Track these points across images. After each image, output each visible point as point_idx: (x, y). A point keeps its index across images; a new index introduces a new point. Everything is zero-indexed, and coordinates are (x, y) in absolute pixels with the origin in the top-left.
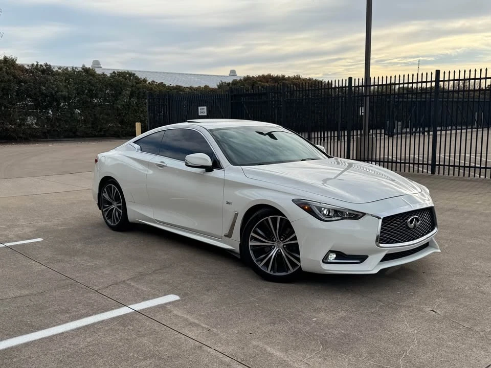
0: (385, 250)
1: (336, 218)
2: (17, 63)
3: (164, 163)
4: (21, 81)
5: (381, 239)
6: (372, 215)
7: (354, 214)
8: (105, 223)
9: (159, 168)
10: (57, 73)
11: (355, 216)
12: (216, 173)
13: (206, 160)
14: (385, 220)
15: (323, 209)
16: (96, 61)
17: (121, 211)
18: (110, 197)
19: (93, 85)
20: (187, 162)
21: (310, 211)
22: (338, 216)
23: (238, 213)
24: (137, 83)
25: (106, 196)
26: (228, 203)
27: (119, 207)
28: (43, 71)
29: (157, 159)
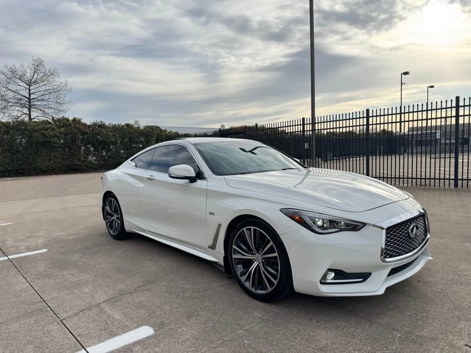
0: (390, 265)
1: (333, 230)
2: (82, 121)
3: (153, 176)
4: (84, 133)
5: (387, 253)
6: (374, 226)
7: (352, 225)
8: (108, 233)
9: (149, 181)
10: (108, 127)
11: (355, 226)
12: (200, 183)
13: (189, 171)
14: (389, 230)
15: (317, 219)
16: (137, 121)
17: (119, 222)
18: (111, 210)
19: (131, 134)
20: (171, 174)
21: (302, 222)
22: (335, 228)
23: (221, 224)
24: (161, 133)
25: (108, 208)
26: (211, 213)
27: (118, 218)
28: (100, 126)
29: (147, 173)
